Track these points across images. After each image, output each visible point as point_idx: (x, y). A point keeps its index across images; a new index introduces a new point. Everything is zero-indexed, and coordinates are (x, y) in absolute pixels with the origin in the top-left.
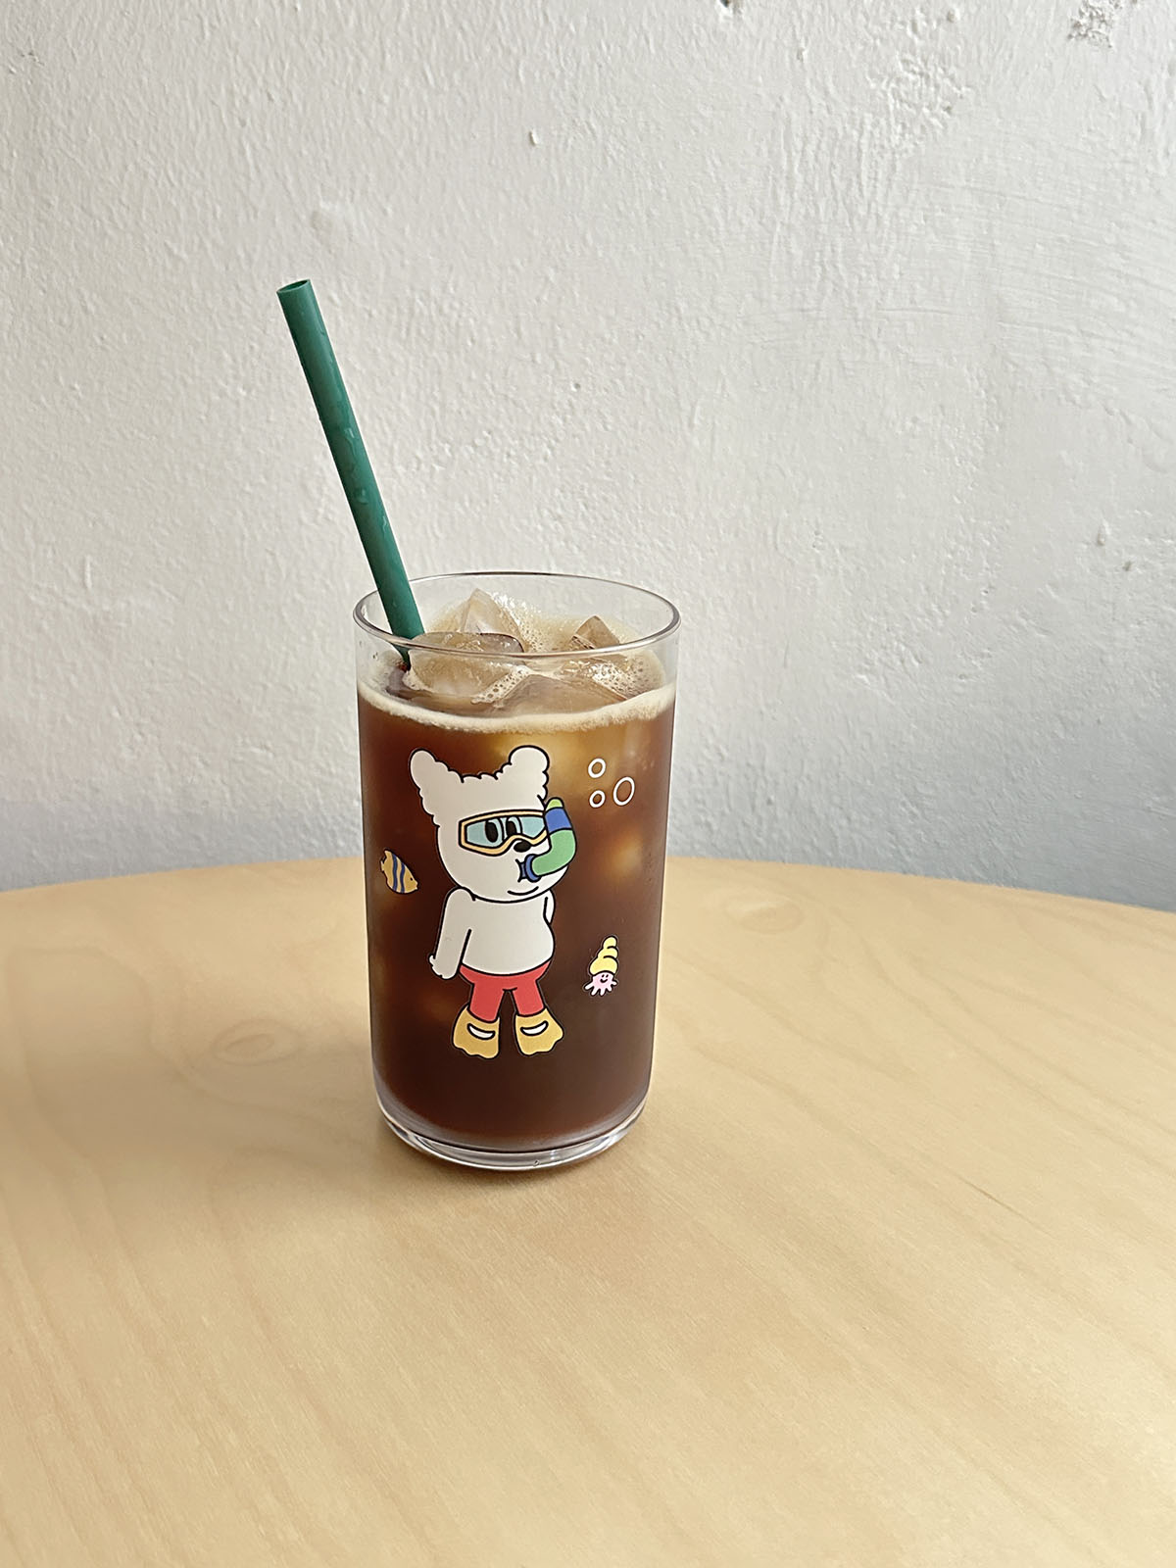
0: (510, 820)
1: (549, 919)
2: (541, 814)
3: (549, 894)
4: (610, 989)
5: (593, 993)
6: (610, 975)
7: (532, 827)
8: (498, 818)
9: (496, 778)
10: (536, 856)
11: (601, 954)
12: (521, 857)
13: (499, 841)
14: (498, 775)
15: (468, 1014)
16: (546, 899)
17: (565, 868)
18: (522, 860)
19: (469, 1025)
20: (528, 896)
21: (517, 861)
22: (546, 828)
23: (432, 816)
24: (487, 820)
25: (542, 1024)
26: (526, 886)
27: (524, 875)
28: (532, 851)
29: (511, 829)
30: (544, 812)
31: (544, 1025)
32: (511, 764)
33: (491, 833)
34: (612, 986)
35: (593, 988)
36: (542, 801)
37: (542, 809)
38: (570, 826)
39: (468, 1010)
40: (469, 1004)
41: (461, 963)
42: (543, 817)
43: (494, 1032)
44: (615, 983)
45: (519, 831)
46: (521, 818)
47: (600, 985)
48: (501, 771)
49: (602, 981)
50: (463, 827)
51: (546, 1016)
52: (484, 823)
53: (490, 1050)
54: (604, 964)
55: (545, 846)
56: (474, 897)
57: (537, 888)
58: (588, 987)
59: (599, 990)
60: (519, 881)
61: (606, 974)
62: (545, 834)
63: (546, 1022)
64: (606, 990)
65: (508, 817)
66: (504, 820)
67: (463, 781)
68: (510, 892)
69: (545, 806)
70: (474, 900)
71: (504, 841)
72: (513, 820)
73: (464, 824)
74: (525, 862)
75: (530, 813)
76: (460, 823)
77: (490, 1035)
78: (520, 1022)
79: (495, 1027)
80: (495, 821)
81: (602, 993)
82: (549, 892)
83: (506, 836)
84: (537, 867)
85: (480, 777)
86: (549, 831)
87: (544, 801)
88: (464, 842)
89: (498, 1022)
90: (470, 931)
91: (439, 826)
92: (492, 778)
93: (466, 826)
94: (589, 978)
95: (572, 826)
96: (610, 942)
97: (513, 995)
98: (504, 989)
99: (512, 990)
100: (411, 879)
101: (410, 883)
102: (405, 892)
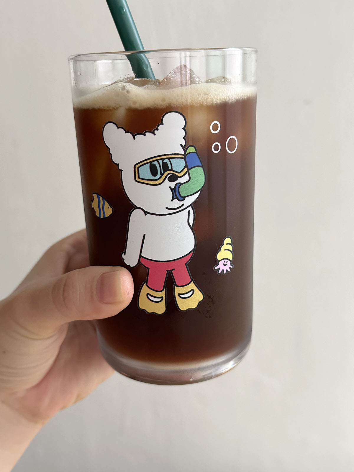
0: (165, 161)
1: (191, 225)
2: (183, 156)
3: (190, 209)
4: (229, 270)
5: (220, 272)
6: (228, 261)
7: (178, 165)
8: (157, 160)
9: (155, 134)
10: (181, 184)
11: (223, 248)
12: (173, 185)
13: (159, 175)
14: (156, 132)
15: (146, 286)
16: (189, 211)
17: (199, 192)
18: (173, 187)
19: (148, 294)
20: (178, 210)
21: (170, 187)
22: (186, 166)
23: (118, 164)
24: (150, 162)
25: (190, 291)
26: (176, 203)
27: (175, 197)
28: (179, 180)
29: (165, 167)
30: (185, 155)
31: (192, 292)
32: (163, 124)
33: (153, 171)
34: (230, 268)
35: (219, 269)
36: (183, 147)
37: (183, 153)
38: (201, 165)
39: (147, 285)
40: (147, 281)
41: (140, 256)
42: (184, 158)
43: (162, 298)
44: (231, 267)
45: (170, 168)
46: (171, 160)
47: (224, 267)
48: (158, 130)
49: (224, 265)
50: (137, 168)
51: (192, 286)
52: (149, 164)
53: (160, 309)
54: (225, 254)
55: (186, 178)
56: (146, 213)
57: (183, 205)
58: (216, 268)
59: (223, 270)
60: (172, 201)
61: (226, 260)
62: (186, 170)
63: (192, 290)
64: (227, 270)
65: (163, 159)
66: (161, 162)
67: (134, 139)
68: (167, 208)
69: (185, 151)
70: (146, 215)
71: (162, 175)
72: (167, 161)
73: (137, 167)
74: (175, 188)
75: (176, 156)
76: (135, 166)
77: (160, 299)
78: (178, 290)
79: (163, 294)
80: (156, 163)
81: (225, 272)
82: (190, 207)
83: (162, 172)
84: (183, 191)
85: (145, 135)
86: (188, 168)
87: (185, 148)
88: (138, 179)
89: (164, 291)
90: (144, 235)
91: (122, 170)
92: (152, 134)
93: (138, 168)
94: (216, 262)
95: (202, 165)
96: (228, 240)
97: (172, 274)
98: (166, 270)
99: (171, 270)
100: (109, 208)
101: (108, 211)
102: (106, 217)
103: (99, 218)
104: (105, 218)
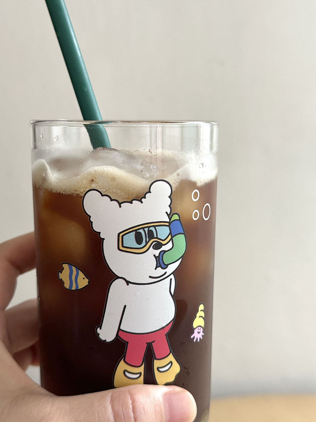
0: (150, 229)
1: (173, 293)
2: (168, 224)
3: (172, 276)
4: (202, 338)
5: (195, 341)
6: (202, 329)
7: (163, 232)
8: (143, 228)
9: (142, 202)
10: (165, 252)
11: (198, 315)
12: (157, 252)
13: (144, 243)
14: (143, 200)
15: (124, 363)
16: (171, 279)
17: (181, 259)
18: (157, 255)
19: (125, 370)
20: (160, 279)
21: (154, 255)
22: (170, 233)
23: (100, 233)
24: (136, 230)
25: (169, 364)
26: (160, 271)
27: (158, 265)
28: (164, 248)
29: (151, 235)
30: (170, 223)
31: (170, 364)
32: (150, 192)
33: (139, 239)
34: (202, 336)
35: (194, 337)
36: (168, 215)
37: (168, 221)
39: (124, 360)
40: (125, 357)
41: (119, 329)
42: (169, 226)
43: (140, 374)
44: (204, 334)
45: (155, 236)
46: (156, 228)
47: (197, 335)
48: (145, 198)
49: (198, 333)
50: (121, 236)
51: (171, 358)
52: (134, 232)
54: (198, 322)
55: (170, 245)
56: (128, 283)
57: (166, 273)
58: (192, 337)
59: (197, 339)
60: (156, 269)
61: (200, 328)
62: (170, 237)
63: (171, 362)
64: (200, 338)
65: (149, 227)
66: (146, 229)
67: (120, 207)
68: (150, 277)
69: (170, 219)
70: (128, 285)
71: (147, 243)
72: (152, 229)
73: (121, 235)
74: (159, 256)
75: (161, 224)
76: (119, 234)
77: (138, 375)
78: (157, 364)
79: (141, 369)
80: (141, 231)
83: (148, 240)
84: (166, 259)
85: (131, 203)
86: (172, 235)
87: (170, 216)
88: (122, 247)
89: (143, 366)
90: (125, 306)
91: (104, 239)
92: (139, 203)
93: (123, 236)
94: (192, 330)
95: (184, 232)
96: (201, 307)
97: (152, 346)
98: (147, 343)
99: (151, 343)
100: (84, 278)
101: (83, 282)
102: (79, 288)
103: (70, 291)
104: (77, 290)
